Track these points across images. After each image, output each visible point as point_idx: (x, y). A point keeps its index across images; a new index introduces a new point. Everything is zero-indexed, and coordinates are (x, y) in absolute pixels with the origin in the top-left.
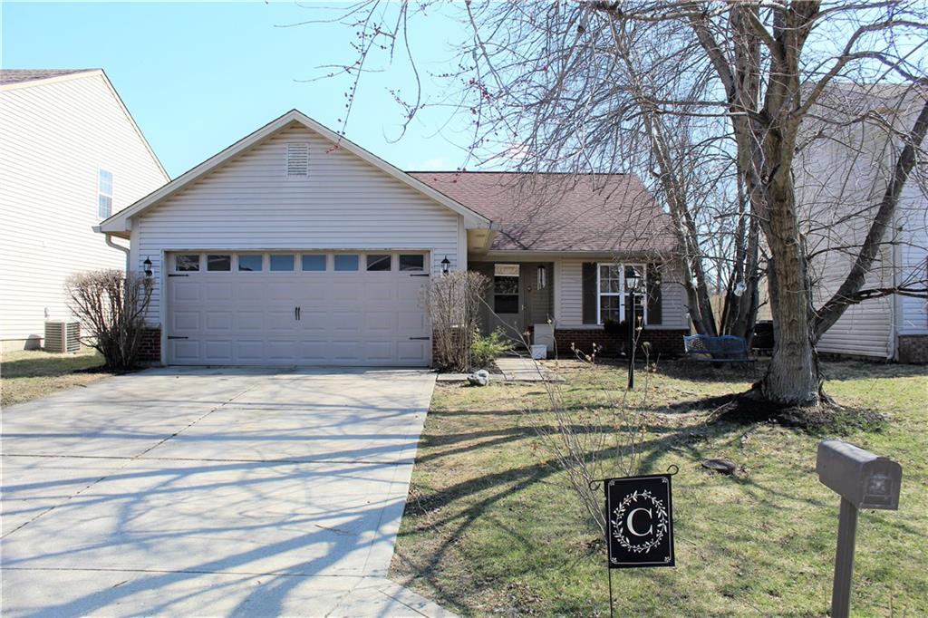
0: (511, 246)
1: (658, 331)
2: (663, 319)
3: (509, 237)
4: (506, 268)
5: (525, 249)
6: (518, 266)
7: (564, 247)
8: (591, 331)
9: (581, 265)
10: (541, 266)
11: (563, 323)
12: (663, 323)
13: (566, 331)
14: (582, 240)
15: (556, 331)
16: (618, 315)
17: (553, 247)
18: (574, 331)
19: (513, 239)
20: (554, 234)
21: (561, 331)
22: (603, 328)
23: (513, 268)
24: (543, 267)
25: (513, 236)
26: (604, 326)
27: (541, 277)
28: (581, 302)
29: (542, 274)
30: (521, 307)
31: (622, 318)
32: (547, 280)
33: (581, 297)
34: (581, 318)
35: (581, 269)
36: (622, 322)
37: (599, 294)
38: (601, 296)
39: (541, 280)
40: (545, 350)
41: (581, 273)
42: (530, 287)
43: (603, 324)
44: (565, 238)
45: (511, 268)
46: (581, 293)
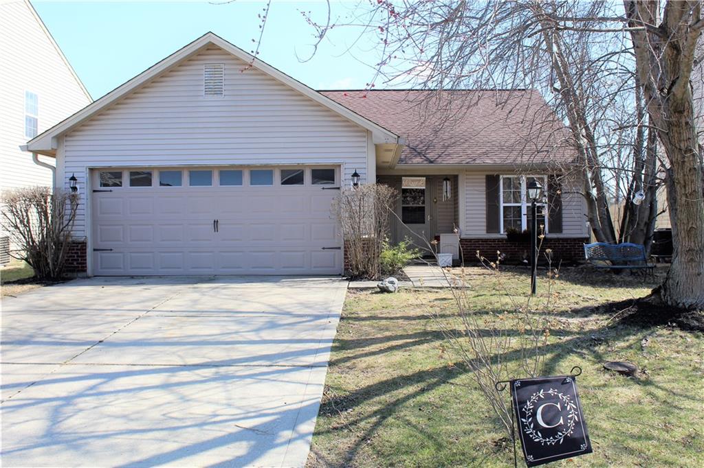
0: (418, 160)
1: (558, 239)
2: (564, 227)
3: (415, 151)
4: (413, 181)
5: (431, 162)
6: (425, 178)
7: (468, 160)
8: (495, 240)
9: (485, 177)
10: (446, 178)
11: (468, 232)
12: (564, 232)
13: (471, 240)
14: (485, 153)
15: (462, 240)
16: (521, 225)
17: (457, 160)
18: (478, 240)
19: (419, 153)
20: (458, 149)
21: (466, 240)
22: (506, 237)
23: (419, 181)
24: (449, 180)
25: (419, 151)
26: (507, 235)
27: (447, 189)
28: (485, 212)
29: (447, 186)
30: (428, 218)
31: (524, 227)
32: (453, 191)
33: (485, 208)
34: (485, 228)
35: (485, 181)
36: (524, 231)
37: (502, 205)
38: (504, 207)
39: (446, 192)
40: (451, 258)
41: (485, 184)
42: (435, 198)
43: (506, 233)
44: (469, 152)
45: (417, 180)
46: (485, 204)
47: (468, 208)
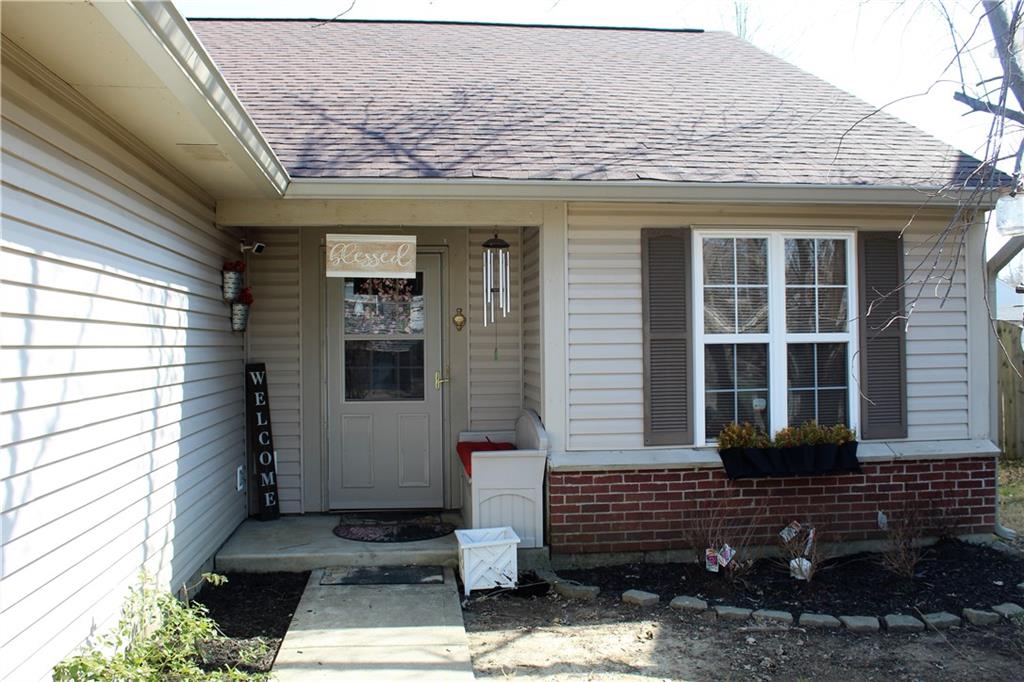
0: (386, 165)
1: (899, 463)
2: (912, 418)
3: (379, 140)
4: (368, 249)
5: (431, 173)
6: (412, 240)
7: (578, 171)
8: (673, 474)
9: (637, 235)
10: (495, 241)
11: (579, 443)
12: (913, 433)
13: (586, 476)
14: (636, 152)
15: (550, 476)
16: (765, 413)
17: (536, 170)
18: (614, 475)
19: (393, 149)
20: (537, 137)
21: (570, 475)
22: (716, 460)
23: (395, 247)
24: (504, 245)
25: (395, 140)
26: (723, 453)
27: (496, 282)
28: (638, 367)
29: (497, 270)
30: (433, 379)
31: (779, 420)
32: (518, 288)
33: (638, 352)
34: (639, 426)
35: (637, 249)
36: (780, 437)
37: (701, 339)
38: (709, 348)
39: (495, 291)
40: (512, 556)
41: (638, 263)
42: (460, 312)
43: (715, 444)
44: (579, 146)
45: (384, 246)
46: (638, 337)
47: (577, 352)
